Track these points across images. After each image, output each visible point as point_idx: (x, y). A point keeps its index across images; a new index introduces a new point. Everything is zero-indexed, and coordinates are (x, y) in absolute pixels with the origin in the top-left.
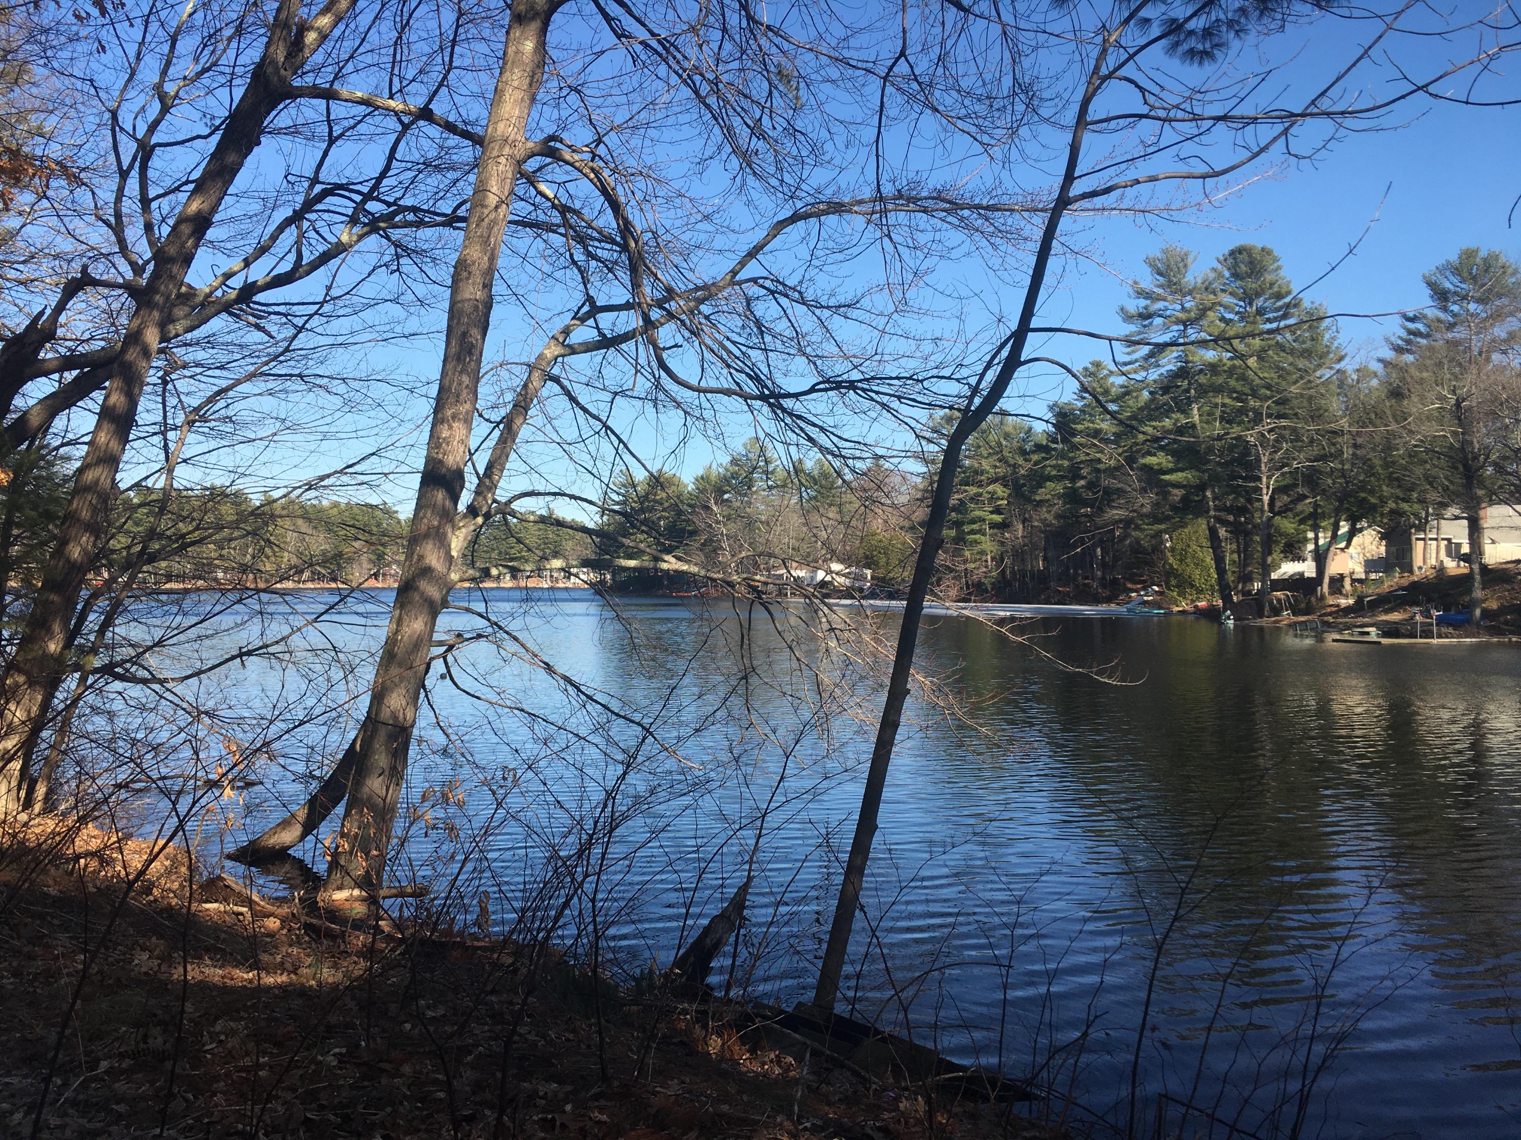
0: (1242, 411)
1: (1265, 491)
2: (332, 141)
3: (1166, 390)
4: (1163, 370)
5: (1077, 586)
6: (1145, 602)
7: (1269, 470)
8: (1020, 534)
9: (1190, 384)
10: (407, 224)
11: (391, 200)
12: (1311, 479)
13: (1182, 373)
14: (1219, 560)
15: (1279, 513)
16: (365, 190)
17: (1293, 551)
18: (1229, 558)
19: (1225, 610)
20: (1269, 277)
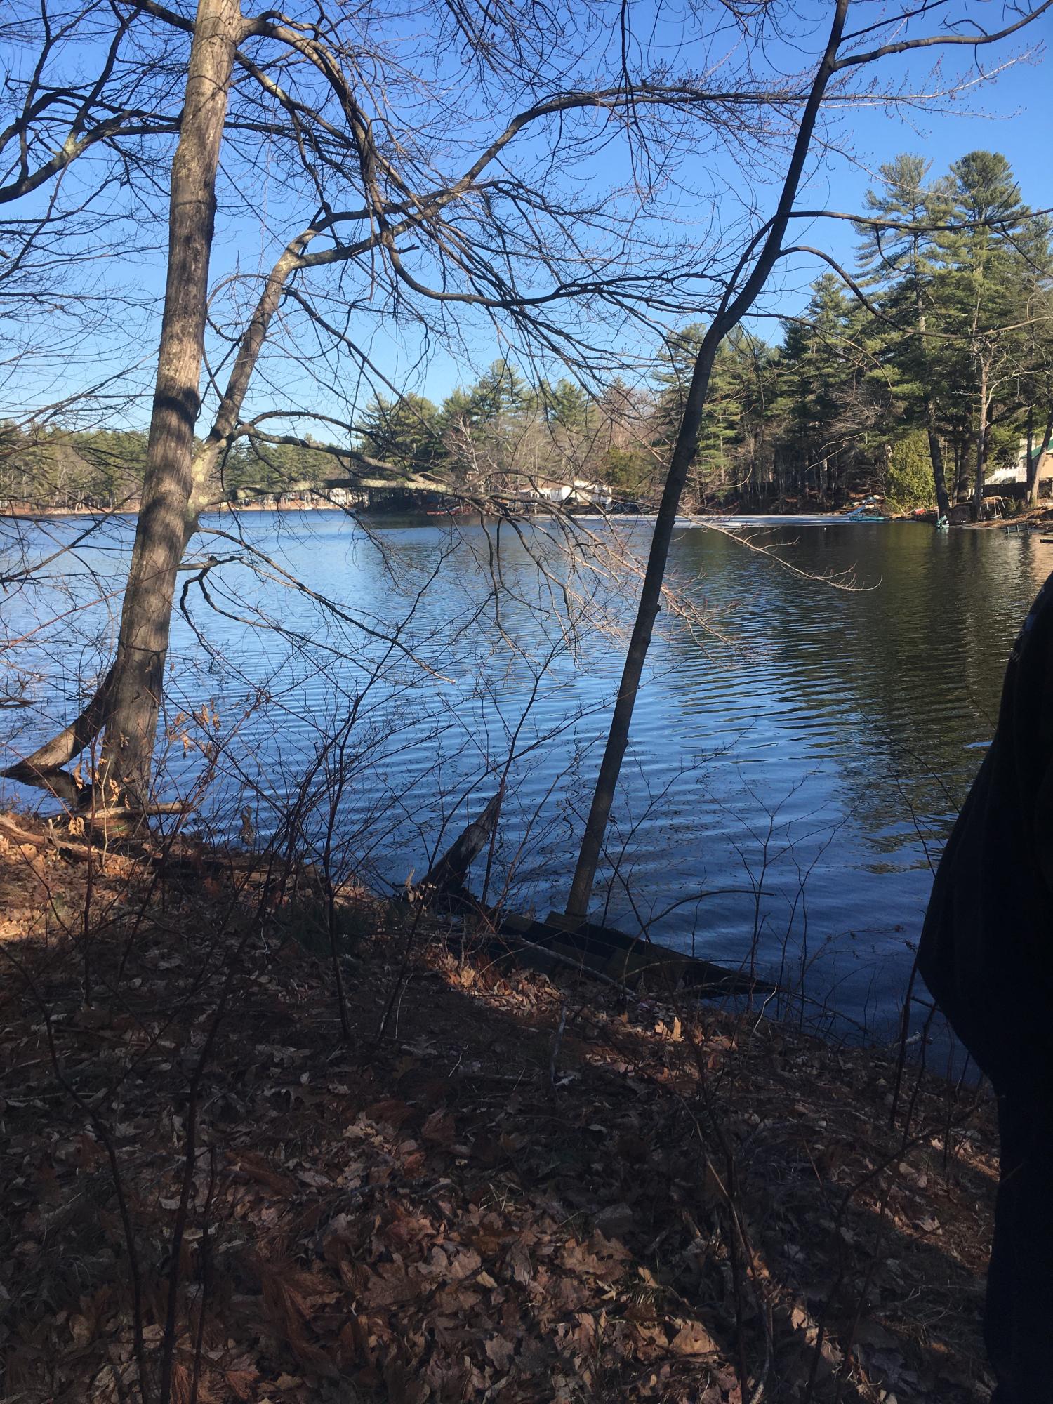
0: (968, 322)
1: (984, 400)
2: (49, 43)
3: (895, 302)
4: (893, 282)
5: (804, 497)
6: (866, 511)
7: (990, 379)
8: (752, 448)
9: (918, 295)
10: (132, 131)
11: (116, 105)
12: (1028, 389)
13: (911, 285)
14: (938, 470)
15: (995, 422)
16: (87, 94)
17: (1005, 457)
18: (948, 465)
19: (941, 516)
20: (1000, 186)
